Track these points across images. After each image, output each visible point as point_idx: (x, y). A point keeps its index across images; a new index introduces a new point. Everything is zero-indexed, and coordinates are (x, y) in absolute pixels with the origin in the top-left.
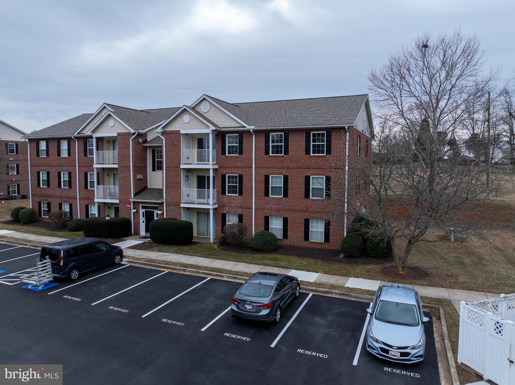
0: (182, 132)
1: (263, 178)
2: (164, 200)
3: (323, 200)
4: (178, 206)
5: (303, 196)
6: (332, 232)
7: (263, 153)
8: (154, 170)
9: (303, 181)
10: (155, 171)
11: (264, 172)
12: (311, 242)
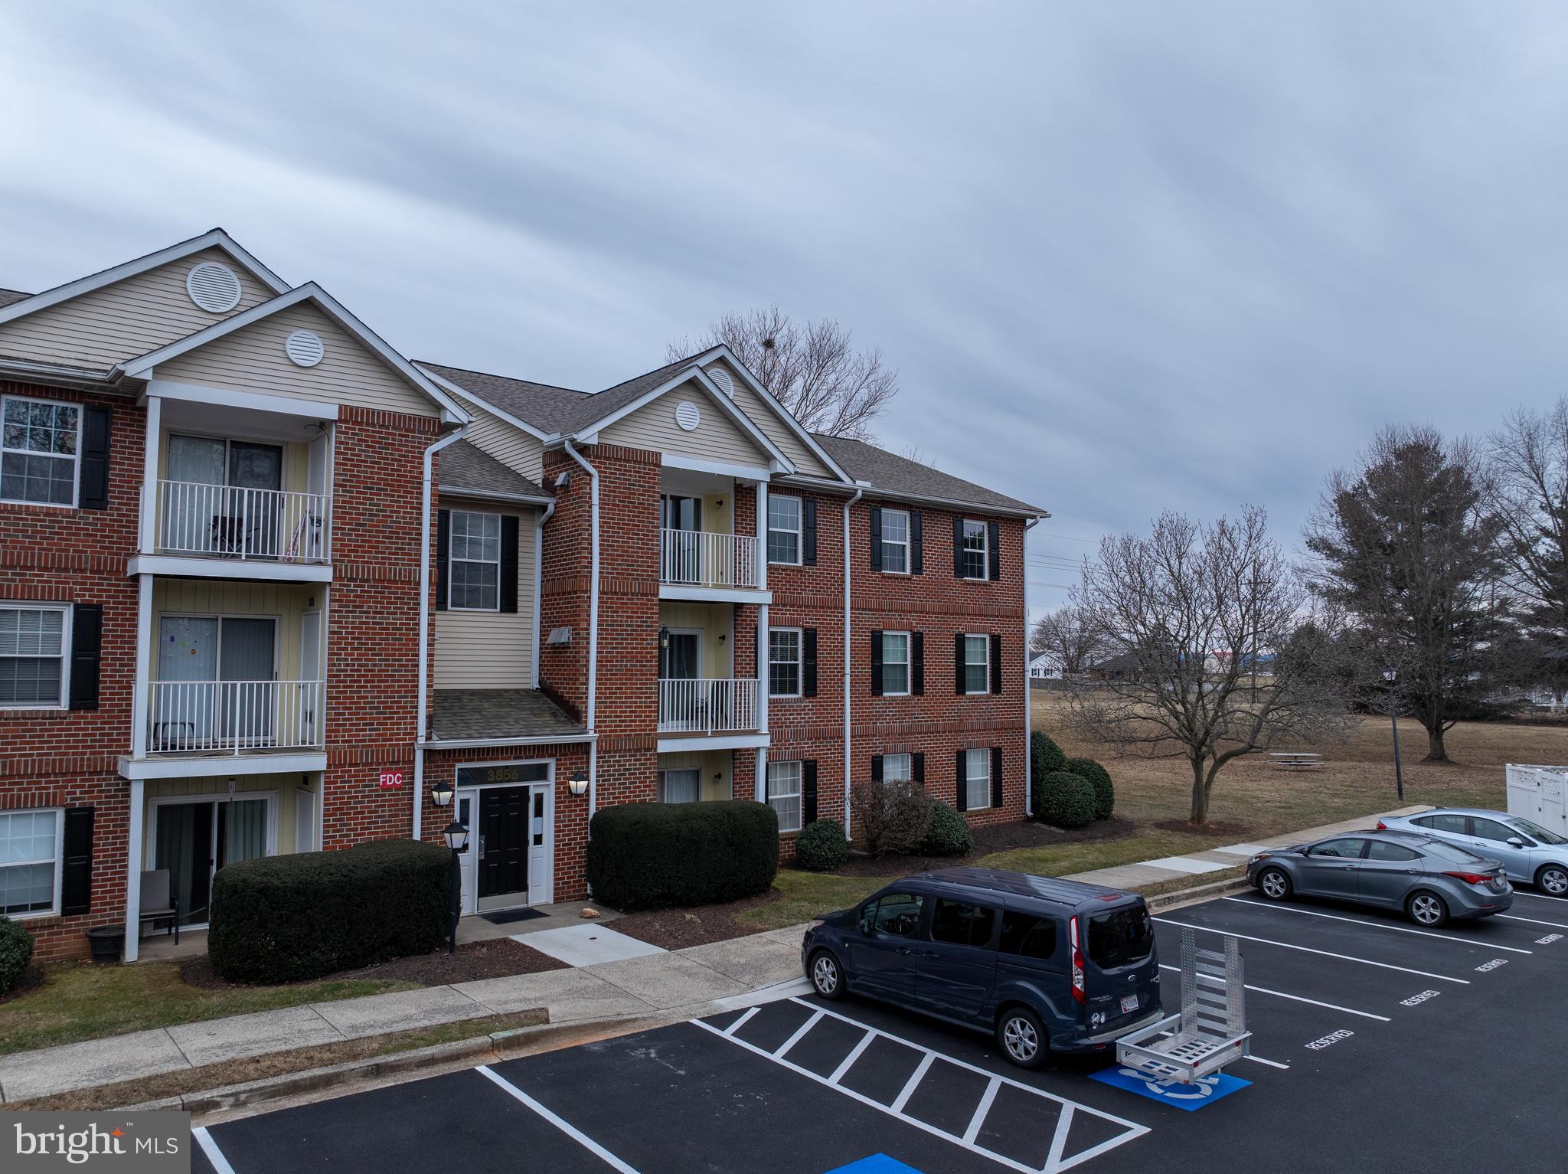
0: (667, 461)
1: (868, 639)
2: (591, 733)
3: (988, 697)
4: (649, 750)
5: (952, 689)
6: (1006, 777)
7: (867, 566)
8: (440, 603)
9: (951, 649)
10: (446, 609)
11: (871, 621)
12: (972, 811)
